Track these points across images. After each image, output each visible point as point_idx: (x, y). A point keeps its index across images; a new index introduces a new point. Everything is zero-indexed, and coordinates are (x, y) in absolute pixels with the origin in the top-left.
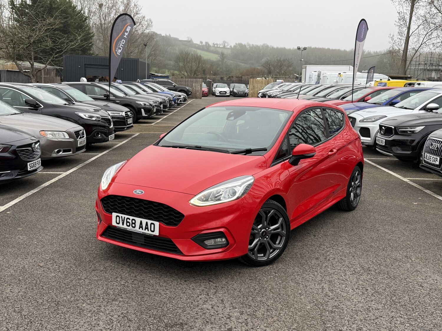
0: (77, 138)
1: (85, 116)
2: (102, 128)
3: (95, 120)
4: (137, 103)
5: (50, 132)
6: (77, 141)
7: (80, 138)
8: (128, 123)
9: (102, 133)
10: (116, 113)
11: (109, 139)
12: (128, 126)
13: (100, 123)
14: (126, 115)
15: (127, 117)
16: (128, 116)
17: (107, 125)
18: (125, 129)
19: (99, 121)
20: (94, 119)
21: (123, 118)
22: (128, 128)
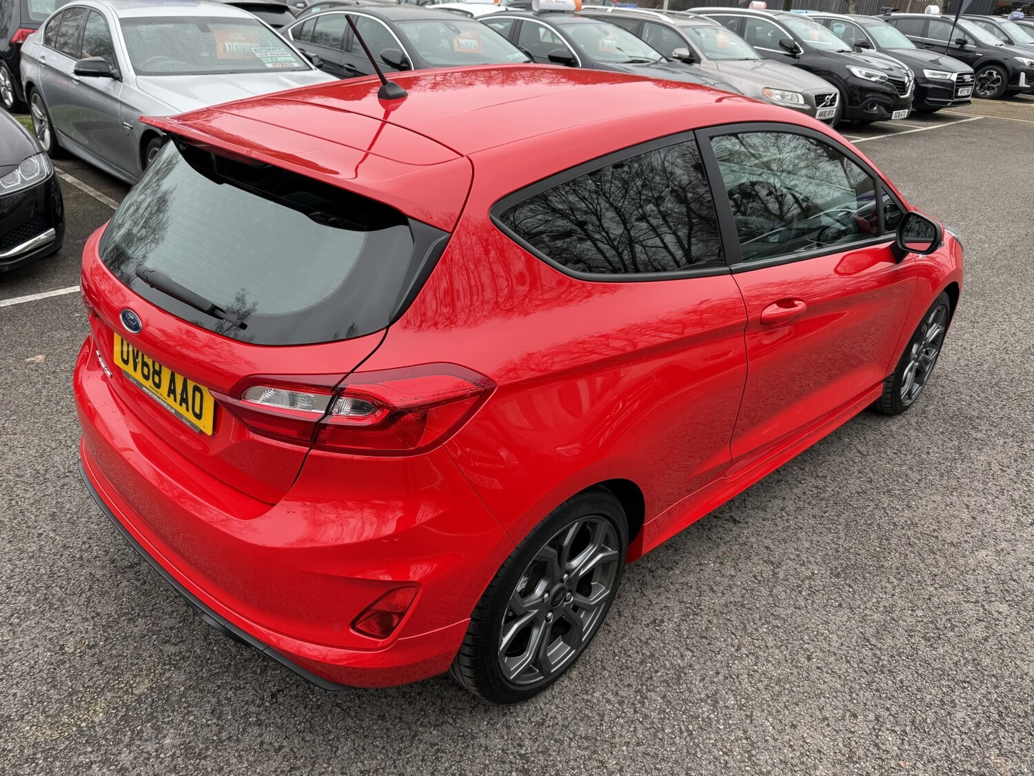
0: (818, 106)
1: (860, 72)
2: (885, 97)
3: (876, 82)
4: (1016, 60)
5: (777, 92)
6: (816, 110)
7: (825, 106)
8: (959, 94)
9: (880, 104)
10: (940, 74)
11: (893, 116)
12: (956, 100)
13: (883, 87)
14: (958, 78)
15: (961, 82)
16: (964, 82)
17: (896, 92)
18: (949, 104)
19: (882, 83)
20: (873, 79)
21: (950, 85)
22: (953, 103)
